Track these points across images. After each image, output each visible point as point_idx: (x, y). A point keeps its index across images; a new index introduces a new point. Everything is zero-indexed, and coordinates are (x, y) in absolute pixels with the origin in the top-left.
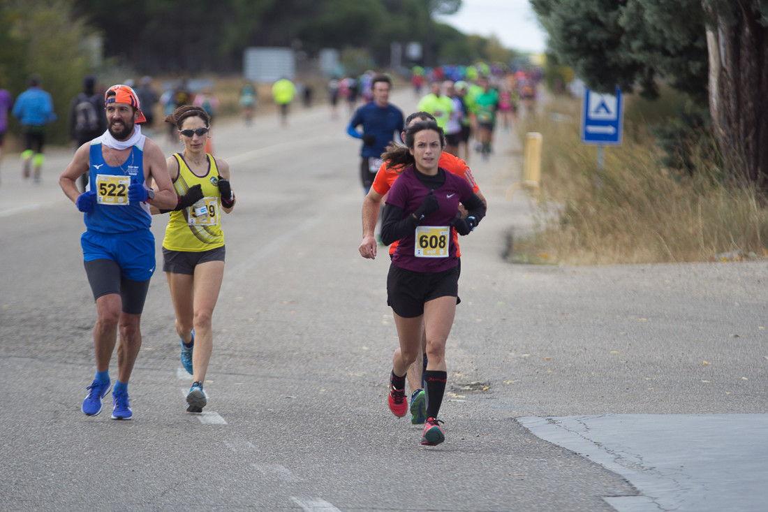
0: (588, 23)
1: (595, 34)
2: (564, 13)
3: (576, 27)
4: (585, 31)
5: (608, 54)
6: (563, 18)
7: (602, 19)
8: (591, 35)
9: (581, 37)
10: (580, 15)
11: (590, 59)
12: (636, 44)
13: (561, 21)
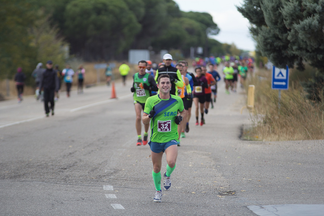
0: (274, 39)
1: (277, 43)
2: (264, 34)
3: (269, 41)
4: (273, 42)
5: (283, 51)
6: (264, 37)
7: (280, 37)
8: (275, 44)
9: (272, 45)
10: (271, 35)
11: (275, 54)
12: (295, 48)
13: (263, 38)
